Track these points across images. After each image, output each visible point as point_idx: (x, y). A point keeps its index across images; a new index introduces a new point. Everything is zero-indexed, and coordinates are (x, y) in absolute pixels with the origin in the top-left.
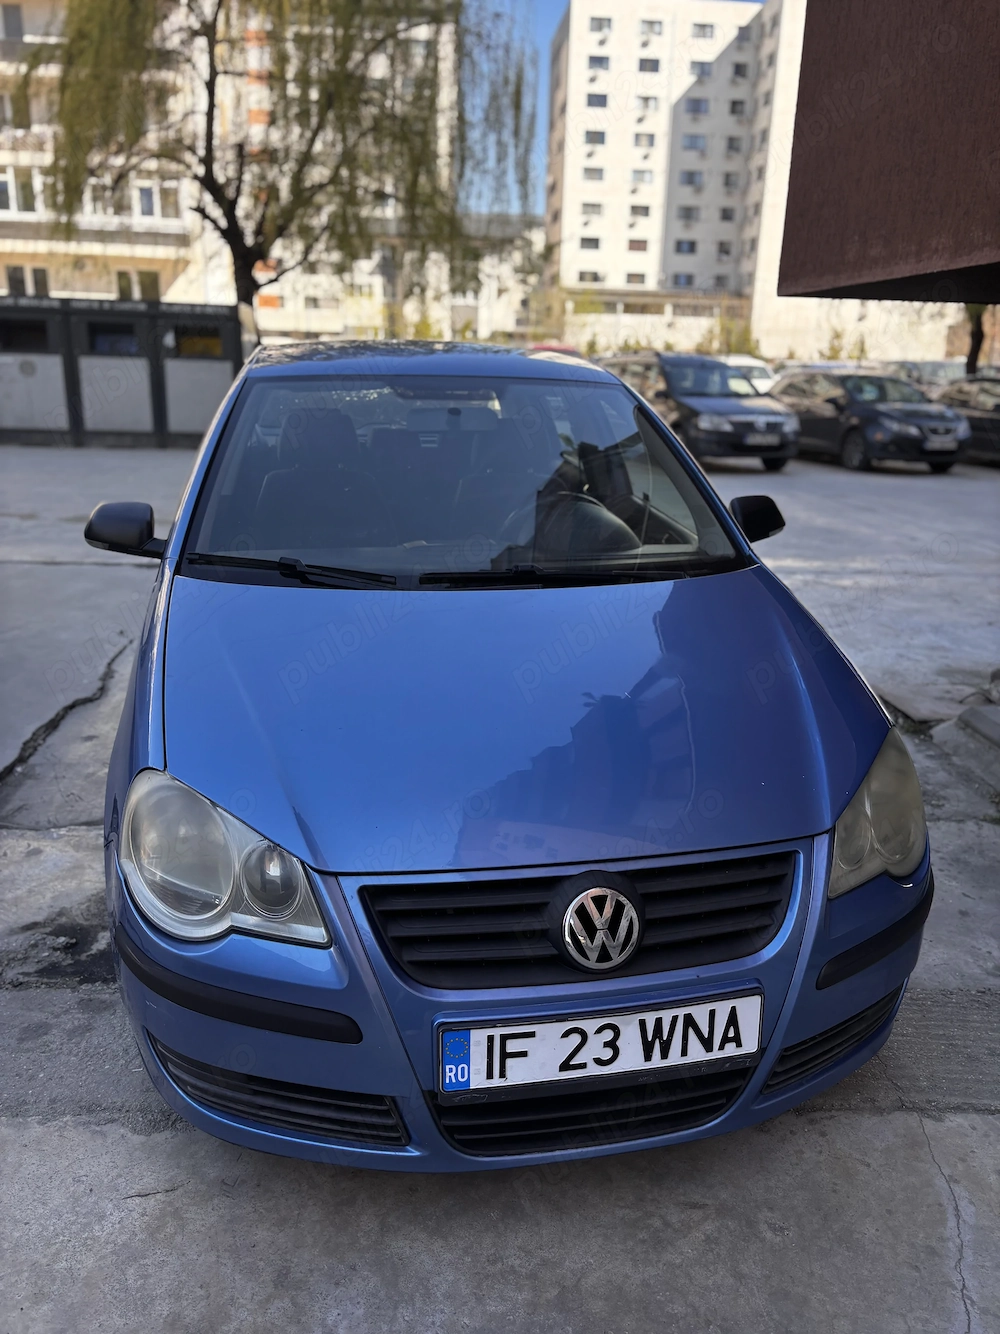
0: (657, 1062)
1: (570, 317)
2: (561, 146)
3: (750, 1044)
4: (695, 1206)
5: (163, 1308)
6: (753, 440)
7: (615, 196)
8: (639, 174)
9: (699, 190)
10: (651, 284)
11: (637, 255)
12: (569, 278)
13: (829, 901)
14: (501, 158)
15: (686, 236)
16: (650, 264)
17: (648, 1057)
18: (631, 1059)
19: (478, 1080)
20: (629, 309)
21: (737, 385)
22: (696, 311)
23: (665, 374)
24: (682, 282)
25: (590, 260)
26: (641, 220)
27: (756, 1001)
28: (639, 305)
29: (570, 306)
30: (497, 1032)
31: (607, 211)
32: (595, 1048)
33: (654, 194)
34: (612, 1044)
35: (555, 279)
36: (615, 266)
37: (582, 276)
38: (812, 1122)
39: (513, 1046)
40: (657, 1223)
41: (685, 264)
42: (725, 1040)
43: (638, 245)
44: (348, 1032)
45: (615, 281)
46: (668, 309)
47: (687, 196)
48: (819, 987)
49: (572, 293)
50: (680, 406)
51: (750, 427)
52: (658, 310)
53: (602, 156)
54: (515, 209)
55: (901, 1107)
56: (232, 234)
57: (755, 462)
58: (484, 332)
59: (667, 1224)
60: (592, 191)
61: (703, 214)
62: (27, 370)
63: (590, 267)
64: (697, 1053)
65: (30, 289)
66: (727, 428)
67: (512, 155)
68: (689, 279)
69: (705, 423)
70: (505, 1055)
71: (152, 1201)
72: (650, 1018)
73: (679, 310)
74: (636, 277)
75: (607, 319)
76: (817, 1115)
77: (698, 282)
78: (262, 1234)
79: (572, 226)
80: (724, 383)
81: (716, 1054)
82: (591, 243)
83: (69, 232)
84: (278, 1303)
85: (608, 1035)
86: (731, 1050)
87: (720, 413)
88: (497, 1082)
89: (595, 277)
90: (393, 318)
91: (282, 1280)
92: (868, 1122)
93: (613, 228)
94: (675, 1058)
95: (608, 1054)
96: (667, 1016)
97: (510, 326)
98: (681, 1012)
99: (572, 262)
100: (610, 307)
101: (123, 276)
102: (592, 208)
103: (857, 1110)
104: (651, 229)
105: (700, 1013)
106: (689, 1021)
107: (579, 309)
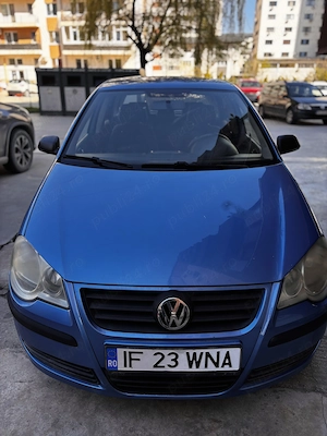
0: (194, 369)
1: (260, 70)
2: (260, 7)
3: (236, 366)
4: (216, 421)
5: (12, 427)
6: (319, 113)
7: (279, 24)
8: (289, 16)
9: (311, 21)
10: (291, 57)
11: (286, 46)
12: (260, 56)
13: (276, 310)
14: (232, 11)
15: (305, 38)
16: (291, 49)
17: (191, 367)
18: (183, 367)
19: (121, 368)
20: (281, 66)
21: (316, 92)
22: (307, 66)
23: (288, 90)
24: (303, 55)
25: (268, 49)
26: (289, 33)
27: (239, 350)
28: (285, 64)
29: (260, 65)
30: (128, 350)
31: (276, 30)
32: (168, 360)
33: (294, 23)
34: (175, 360)
35: (255, 56)
36: (277, 51)
37: (265, 55)
38: (275, 391)
39: (133, 356)
40: (199, 426)
41: (304, 48)
42: (224, 364)
43: (287, 42)
44: (72, 342)
45: (277, 56)
46: (297, 65)
47: (306, 23)
48: (269, 346)
49: (261, 61)
50: (292, 101)
51: (319, 108)
52: (293, 66)
53: (275, 10)
54: (236, 31)
55: (314, 390)
56: (140, 45)
57: (320, 121)
58: (228, 77)
59: (203, 427)
60: (271, 23)
61: (312, 30)
62: (75, 92)
63: (268, 51)
64: (212, 368)
65: (83, 66)
66: (309, 108)
67: (236, 10)
68: (306, 54)
69: (300, 107)
70: (131, 359)
71: (23, 385)
72: (191, 352)
73: (300, 66)
74: (286, 54)
75: (273, 69)
76: (278, 389)
77: (309, 55)
78: (54, 404)
79: (263, 36)
80: (310, 91)
81: (220, 369)
82: (269, 42)
83: (90, 47)
84: (51, 433)
85: (174, 357)
86: (227, 368)
87: (307, 103)
88: (128, 369)
89: (270, 55)
90: (197, 72)
91: (56, 424)
92: (299, 395)
93: (278, 37)
94: (202, 368)
95: (174, 363)
96: (198, 352)
97: (238, 74)
98: (205, 351)
99: (262, 49)
100: (275, 66)
101: (111, 62)
102: (270, 29)
103: (295, 389)
104: (292, 36)
105: (213, 352)
106: (208, 355)
107: (263, 66)
